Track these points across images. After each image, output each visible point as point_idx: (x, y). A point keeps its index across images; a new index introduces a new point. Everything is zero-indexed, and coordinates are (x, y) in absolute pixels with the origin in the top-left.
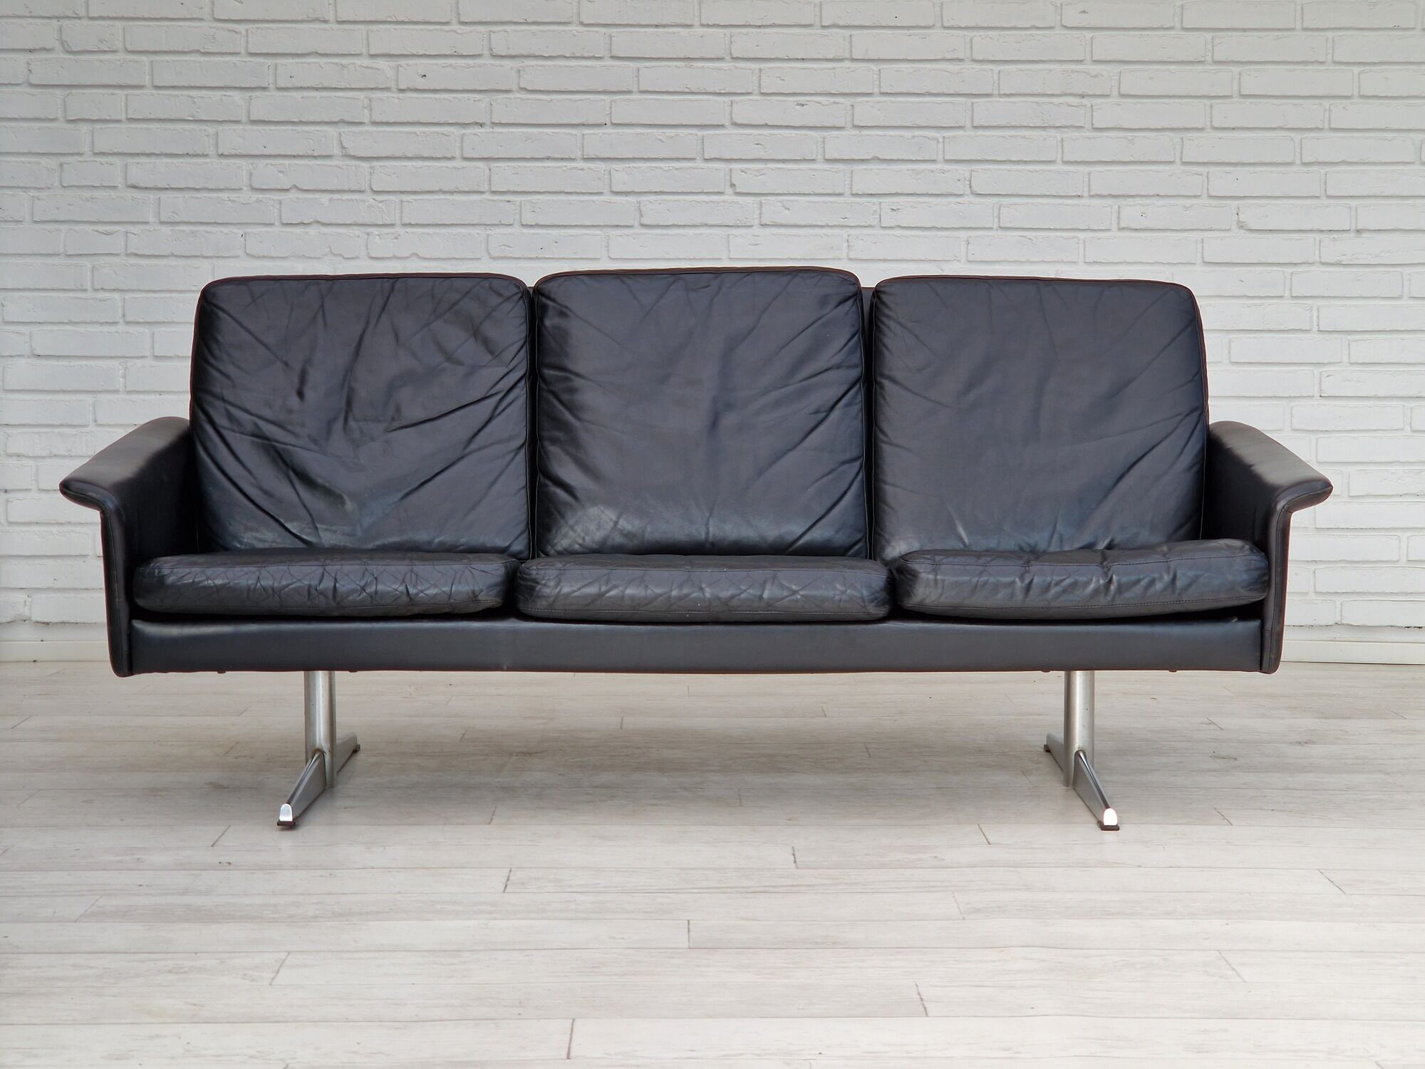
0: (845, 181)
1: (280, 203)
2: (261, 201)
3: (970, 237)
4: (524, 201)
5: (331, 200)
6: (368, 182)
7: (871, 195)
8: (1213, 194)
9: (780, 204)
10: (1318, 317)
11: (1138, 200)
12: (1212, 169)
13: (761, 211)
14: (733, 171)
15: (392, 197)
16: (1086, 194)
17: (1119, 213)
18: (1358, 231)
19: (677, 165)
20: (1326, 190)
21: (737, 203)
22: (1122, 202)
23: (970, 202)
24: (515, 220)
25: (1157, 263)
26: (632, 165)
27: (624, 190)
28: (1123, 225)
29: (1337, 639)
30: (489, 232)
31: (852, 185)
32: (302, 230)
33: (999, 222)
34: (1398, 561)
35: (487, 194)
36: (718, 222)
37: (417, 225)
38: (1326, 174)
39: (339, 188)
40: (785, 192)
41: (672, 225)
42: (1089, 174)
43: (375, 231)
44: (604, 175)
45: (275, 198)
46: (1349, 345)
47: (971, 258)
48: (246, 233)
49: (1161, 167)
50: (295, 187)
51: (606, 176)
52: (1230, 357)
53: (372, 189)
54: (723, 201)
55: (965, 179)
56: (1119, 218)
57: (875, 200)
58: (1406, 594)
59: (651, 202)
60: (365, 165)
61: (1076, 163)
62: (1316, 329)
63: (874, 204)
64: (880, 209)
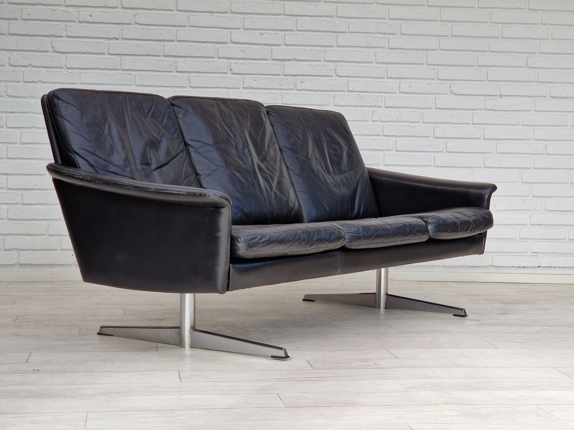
0: (281, 69)
2: (14, 71)
3: (335, 94)
4: (137, 74)
5: (47, 71)
6: (65, 64)
7: (292, 75)
8: (440, 78)
9: (252, 79)
10: (484, 133)
11: (408, 80)
12: (439, 67)
13: (244, 81)
14: (231, 63)
15: (76, 71)
16: (386, 77)
17: (400, 86)
18: (500, 96)
19: (206, 60)
20: (487, 78)
21: (233, 78)
22: (401, 80)
23: (335, 79)
24: (132, 82)
25: (416, 108)
26: (186, 59)
27: (182, 70)
28: (401, 91)
29: (490, 272)
31: (284, 71)
32: (34, 85)
33: (348, 89)
34: (516, 238)
35: (120, 70)
36: (224, 86)
37: (87, 84)
38: (488, 71)
39: (51, 66)
40: (254, 73)
41: (204, 87)
42: (387, 68)
44: (173, 63)
45: (21, 69)
46: (496, 145)
47: (336, 104)
48: (7, 85)
49: (418, 66)
50: (30, 65)
51: (174, 64)
52: (446, 149)
53: (66, 67)
54: (227, 77)
55: (333, 69)
56: (400, 88)
57: (293, 77)
58: (519, 253)
59: (195, 76)
60: (63, 56)
61: (382, 63)
62: (483, 138)
63: (293, 79)
64: (296, 81)
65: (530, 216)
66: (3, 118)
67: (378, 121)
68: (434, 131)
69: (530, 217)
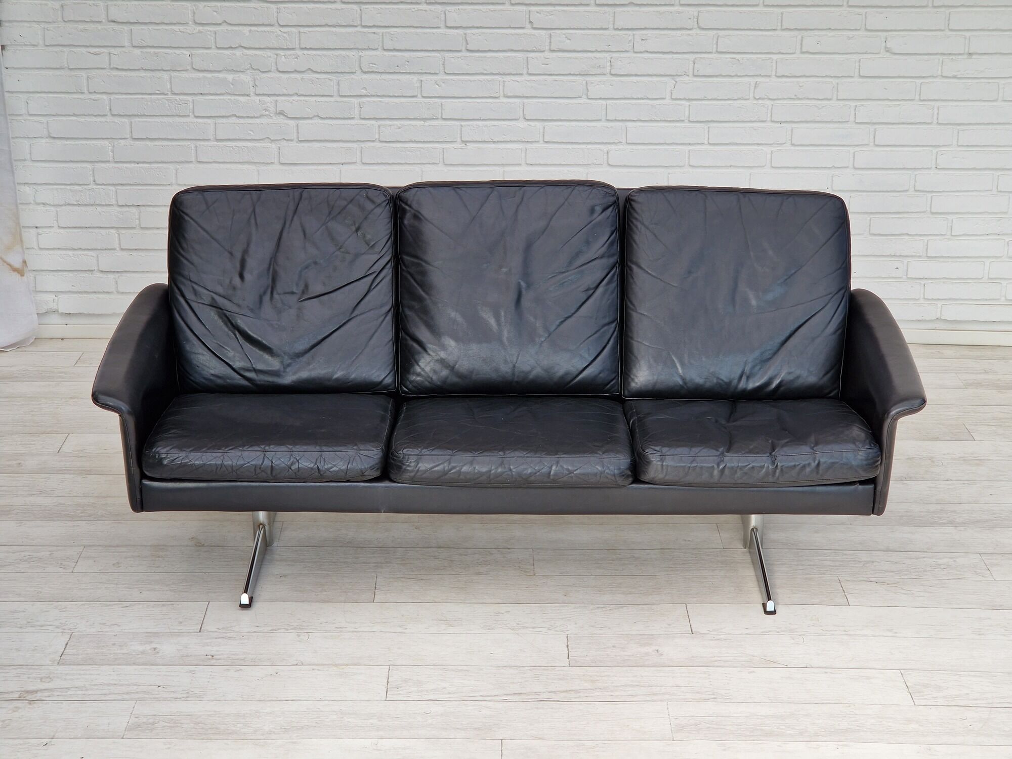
0: (609, 19)
1: (215, 33)
2: (202, 32)
3: (696, 58)
4: (386, 33)
5: (250, 31)
6: (276, 19)
7: (628, 29)
8: (869, 28)
9: (564, 36)
10: (938, 114)
11: (816, 33)
12: (868, 10)
13: (550, 40)
14: (531, 12)
15: (293, 29)
16: (779, 28)
17: (802, 41)
18: (970, 54)
19: (492, 7)
20: (948, 25)
21: (533, 35)
22: (804, 33)
23: (697, 34)
24: (378, 46)
25: (827, 76)
26: (461, 7)
27: (455, 26)
28: (804, 50)
29: (937, 328)
30: (361, 54)
31: (614, 22)
32: (231, 52)
33: (717, 48)
34: (982, 278)
35: (359, 27)
36: (521, 48)
37: (311, 49)
38: (950, 14)
39: (256, 23)
40: (567, 27)
41: (488, 49)
42: (782, 14)
43: (282, 53)
44: (441, 15)
45: (211, 29)
46: (958, 133)
47: (696, 73)
48: (192, 54)
49: (833, 9)
50: (225, 22)
52: (874, 141)
53: (279, 24)
54: (524, 34)
55: (694, 17)
56: (801, 44)
57: (630, 33)
58: (986, 300)
59: (474, 34)
60: (274, 6)
61: (773, 6)
62: (936, 121)
63: (629, 36)
64: (634, 38)
65: (1008, 244)
66: (188, 102)
67: (763, 99)
68: (855, 113)
69: (1008, 246)
